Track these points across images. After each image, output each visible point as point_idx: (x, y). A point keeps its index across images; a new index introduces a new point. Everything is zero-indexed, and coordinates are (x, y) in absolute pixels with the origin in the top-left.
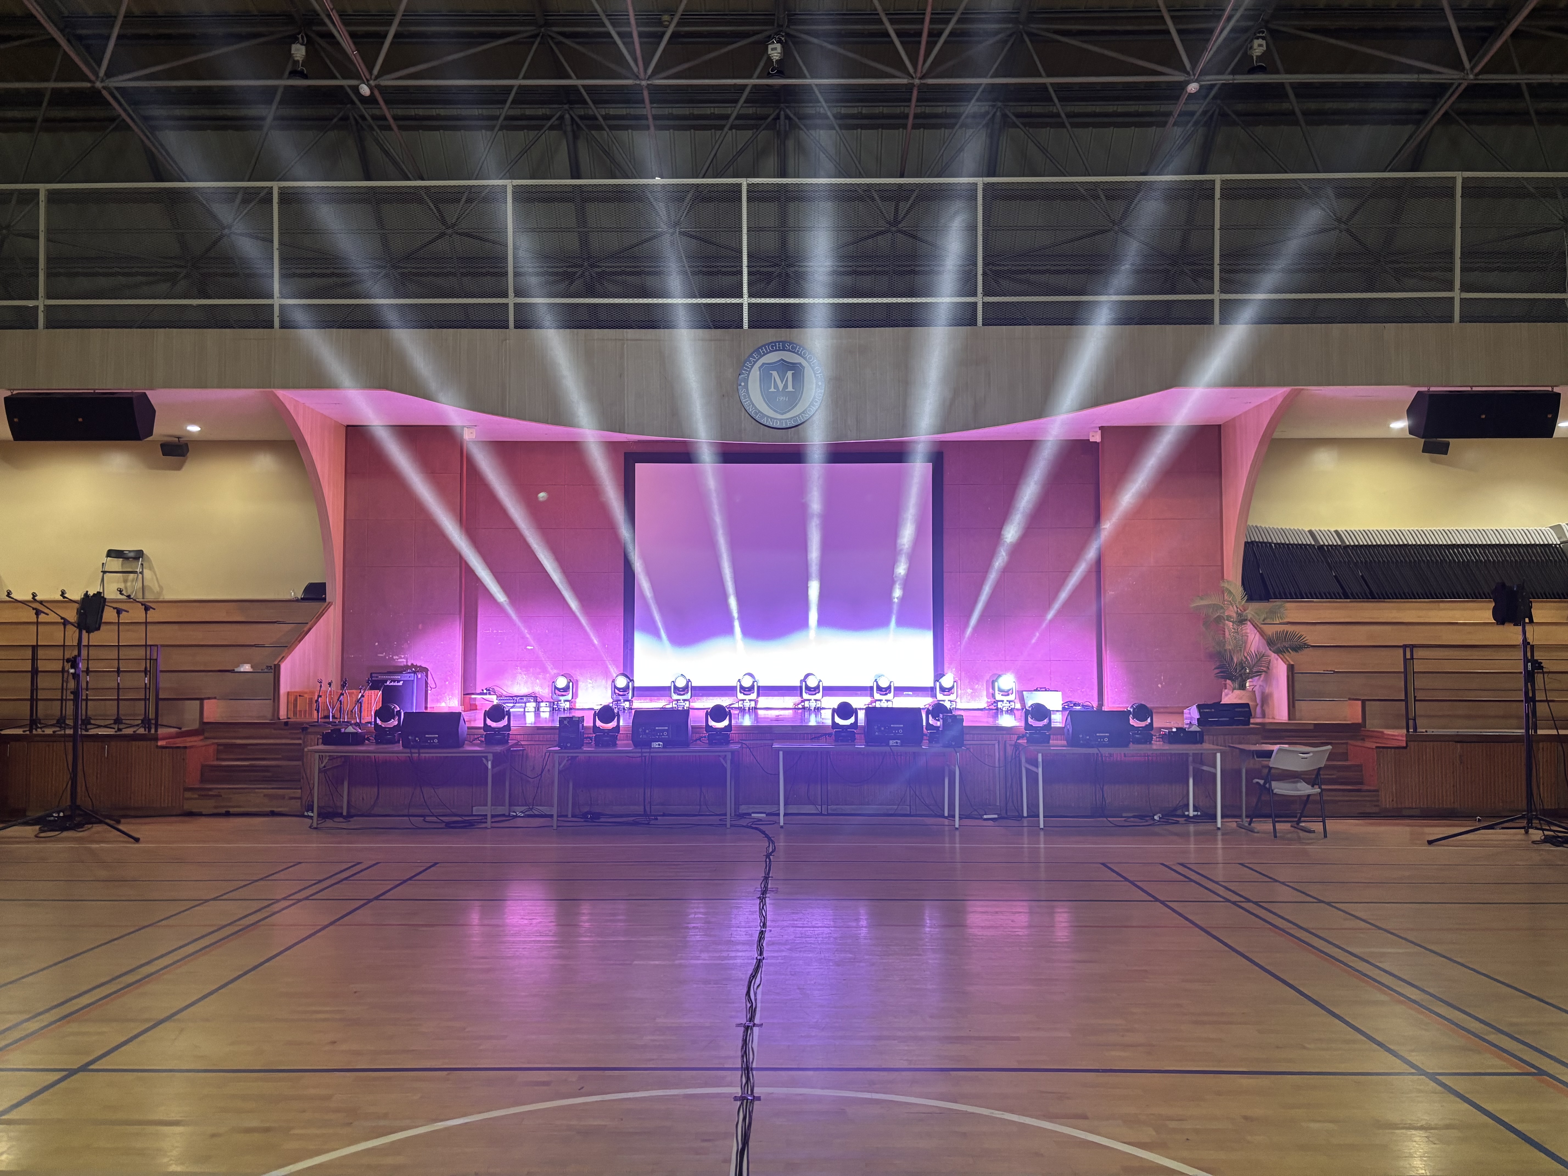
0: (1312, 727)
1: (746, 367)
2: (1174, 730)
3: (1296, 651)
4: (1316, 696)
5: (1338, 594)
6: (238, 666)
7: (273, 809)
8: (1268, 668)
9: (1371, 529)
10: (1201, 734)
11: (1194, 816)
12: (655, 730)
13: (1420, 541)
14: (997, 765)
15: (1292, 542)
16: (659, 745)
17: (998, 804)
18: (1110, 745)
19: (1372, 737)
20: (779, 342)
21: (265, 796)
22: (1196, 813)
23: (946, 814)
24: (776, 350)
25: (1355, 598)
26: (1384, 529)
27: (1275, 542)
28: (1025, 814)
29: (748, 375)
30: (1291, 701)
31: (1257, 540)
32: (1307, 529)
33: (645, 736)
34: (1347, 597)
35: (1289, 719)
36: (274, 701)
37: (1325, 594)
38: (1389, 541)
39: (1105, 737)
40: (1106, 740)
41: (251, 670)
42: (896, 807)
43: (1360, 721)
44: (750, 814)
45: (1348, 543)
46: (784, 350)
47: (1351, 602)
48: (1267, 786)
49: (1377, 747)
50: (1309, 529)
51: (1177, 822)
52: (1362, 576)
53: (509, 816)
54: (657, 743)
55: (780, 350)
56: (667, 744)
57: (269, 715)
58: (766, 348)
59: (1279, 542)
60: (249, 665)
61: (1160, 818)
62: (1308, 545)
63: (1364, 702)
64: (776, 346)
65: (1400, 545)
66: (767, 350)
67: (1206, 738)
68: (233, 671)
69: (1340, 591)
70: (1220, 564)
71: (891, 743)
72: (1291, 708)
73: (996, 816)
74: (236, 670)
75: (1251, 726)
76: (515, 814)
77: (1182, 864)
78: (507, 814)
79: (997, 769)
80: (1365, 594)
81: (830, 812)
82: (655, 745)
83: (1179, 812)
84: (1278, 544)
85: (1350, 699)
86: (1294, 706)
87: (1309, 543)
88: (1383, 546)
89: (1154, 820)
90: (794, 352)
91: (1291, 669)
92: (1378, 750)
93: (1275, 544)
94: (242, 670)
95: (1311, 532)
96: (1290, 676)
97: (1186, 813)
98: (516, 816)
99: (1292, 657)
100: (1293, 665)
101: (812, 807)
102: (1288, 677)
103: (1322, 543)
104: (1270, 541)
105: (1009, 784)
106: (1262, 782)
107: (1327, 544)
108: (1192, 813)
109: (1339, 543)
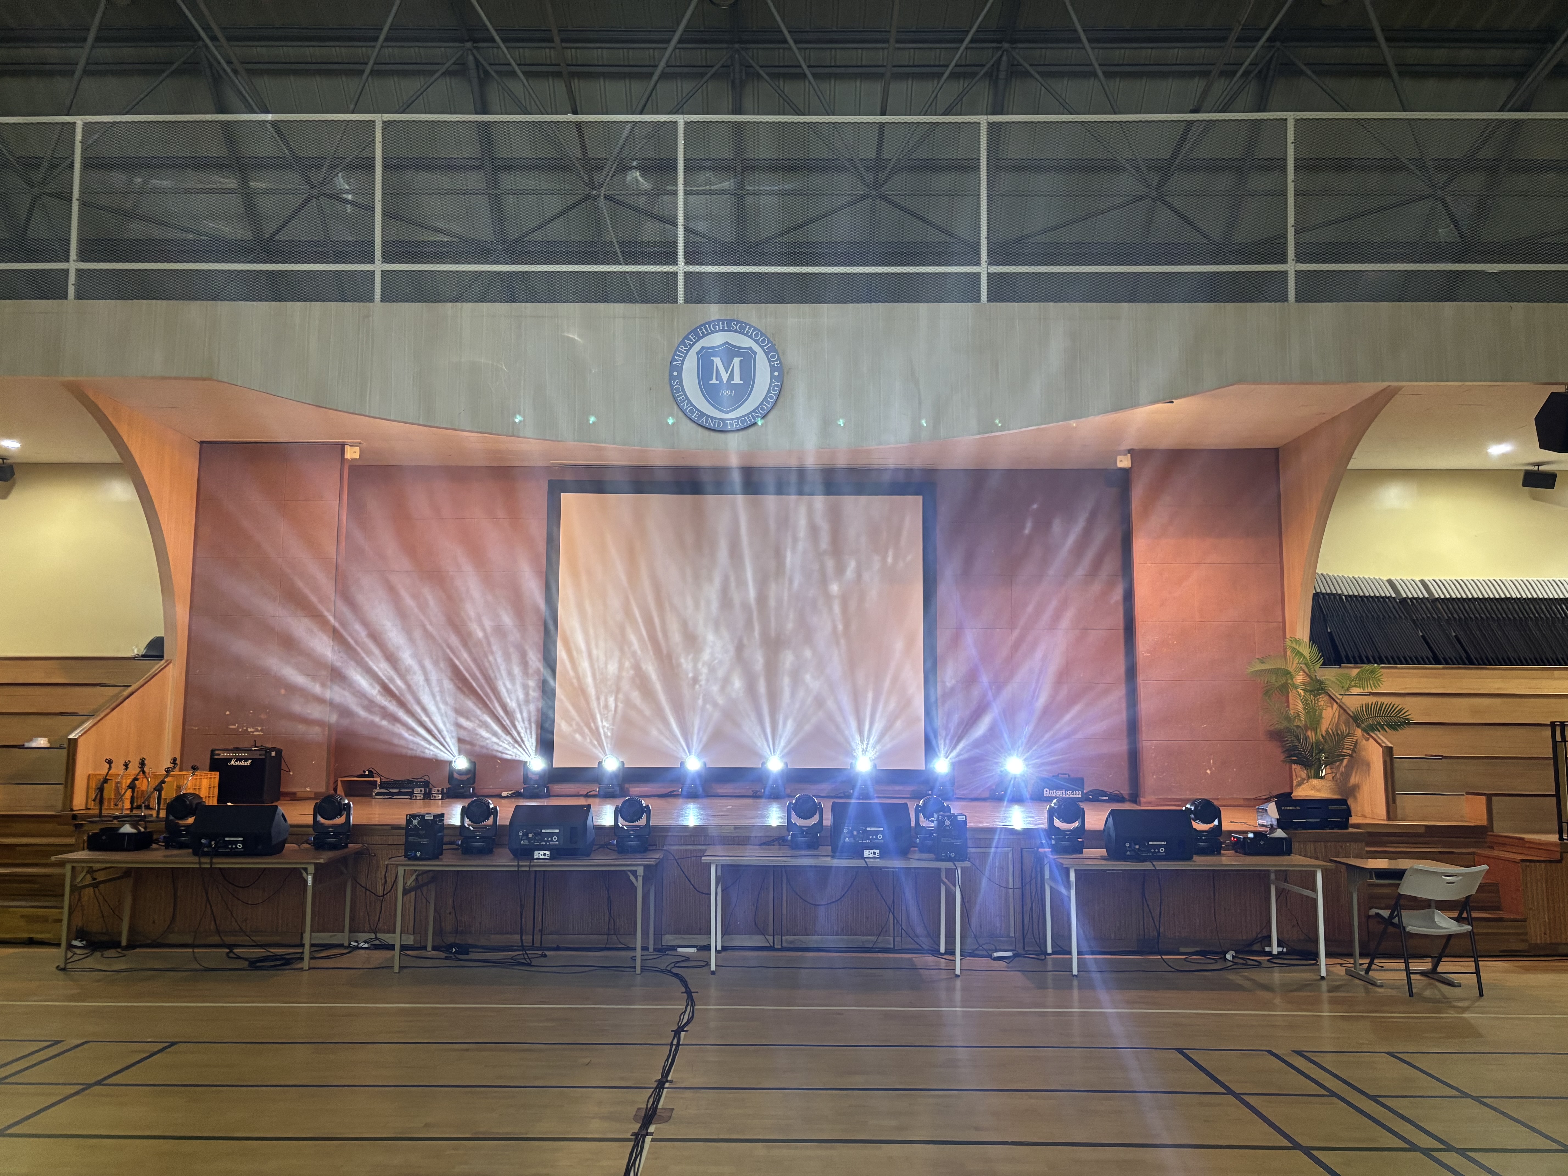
0: (1422, 831)
1: (680, 351)
2: (1251, 835)
3: (1395, 729)
4: (1422, 788)
5: (1427, 658)
6: (31, 740)
7: (32, 936)
8: (1353, 751)
9: (1464, 579)
10: (1289, 841)
11: (1279, 953)
12: (541, 833)
13: (1526, 594)
14: (1011, 885)
15: (1367, 594)
16: (545, 855)
17: (1012, 935)
18: (1169, 856)
19: (1504, 844)
20: (723, 321)
21: (22, 917)
22: (1280, 949)
23: (942, 950)
24: (719, 331)
25: (1447, 663)
26: (1481, 579)
27: (1346, 594)
28: (1049, 950)
29: (683, 362)
30: (1390, 796)
31: (1324, 591)
32: (1385, 578)
33: (526, 842)
34: (1438, 662)
35: (1389, 819)
36: (66, 787)
37: (1411, 658)
38: (1488, 594)
39: (1161, 846)
40: (1162, 850)
41: (48, 745)
42: (874, 938)
43: (1484, 822)
44: (674, 948)
45: (1437, 596)
46: (729, 330)
47: (1444, 668)
48: (1396, 920)
49: (1523, 861)
50: (1388, 578)
51: (1259, 965)
52: (1456, 637)
53: (349, 946)
54: (542, 852)
55: (724, 330)
56: (557, 853)
57: (59, 806)
58: (706, 328)
59: (1351, 593)
60: (46, 739)
61: (1233, 957)
62: (1388, 598)
63: (1489, 797)
64: (719, 325)
65: (1502, 599)
66: (707, 331)
67: (1295, 846)
68: (21, 747)
69: (1430, 655)
70: (1280, 619)
71: (867, 853)
72: (1391, 803)
73: (1009, 954)
74: (27, 745)
75: (1351, 830)
76: (356, 944)
77: (1300, 1053)
78: (346, 944)
79: (1011, 891)
80: (1461, 658)
81: (785, 945)
82: (538, 854)
83: (1256, 947)
84: (1350, 596)
85: (1468, 793)
86: (1394, 802)
87: (1388, 595)
88: (1480, 599)
89: (1226, 959)
90: (742, 333)
91: (1389, 752)
92: (1524, 864)
93: (1345, 596)
94: (34, 745)
95: (1390, 582)
96: (1388, 762)
97: (1267, 949)
98: (357, 948)
99: (1386, 739)
100: (1391, 747)
101: (761, 937)
102: (1385, 762)
103: (1405, 596)
104: (1340, 592)
105: (1027, 908)
106: (1386, 913)
107: (1410, 596)
108: (1275, 950)
109: (1427, 596)
